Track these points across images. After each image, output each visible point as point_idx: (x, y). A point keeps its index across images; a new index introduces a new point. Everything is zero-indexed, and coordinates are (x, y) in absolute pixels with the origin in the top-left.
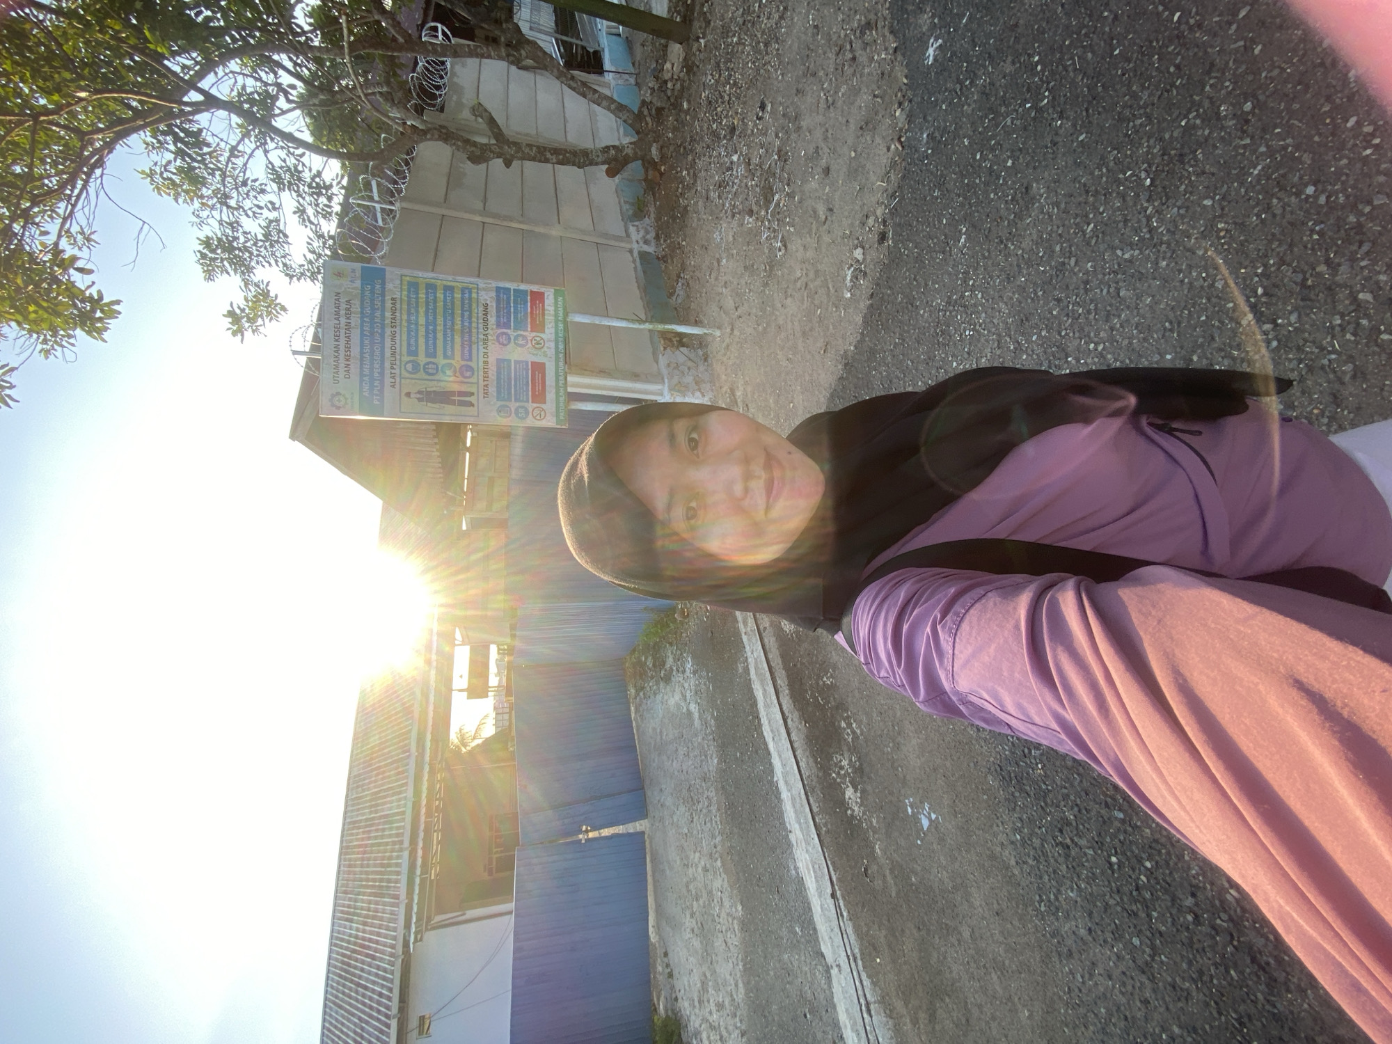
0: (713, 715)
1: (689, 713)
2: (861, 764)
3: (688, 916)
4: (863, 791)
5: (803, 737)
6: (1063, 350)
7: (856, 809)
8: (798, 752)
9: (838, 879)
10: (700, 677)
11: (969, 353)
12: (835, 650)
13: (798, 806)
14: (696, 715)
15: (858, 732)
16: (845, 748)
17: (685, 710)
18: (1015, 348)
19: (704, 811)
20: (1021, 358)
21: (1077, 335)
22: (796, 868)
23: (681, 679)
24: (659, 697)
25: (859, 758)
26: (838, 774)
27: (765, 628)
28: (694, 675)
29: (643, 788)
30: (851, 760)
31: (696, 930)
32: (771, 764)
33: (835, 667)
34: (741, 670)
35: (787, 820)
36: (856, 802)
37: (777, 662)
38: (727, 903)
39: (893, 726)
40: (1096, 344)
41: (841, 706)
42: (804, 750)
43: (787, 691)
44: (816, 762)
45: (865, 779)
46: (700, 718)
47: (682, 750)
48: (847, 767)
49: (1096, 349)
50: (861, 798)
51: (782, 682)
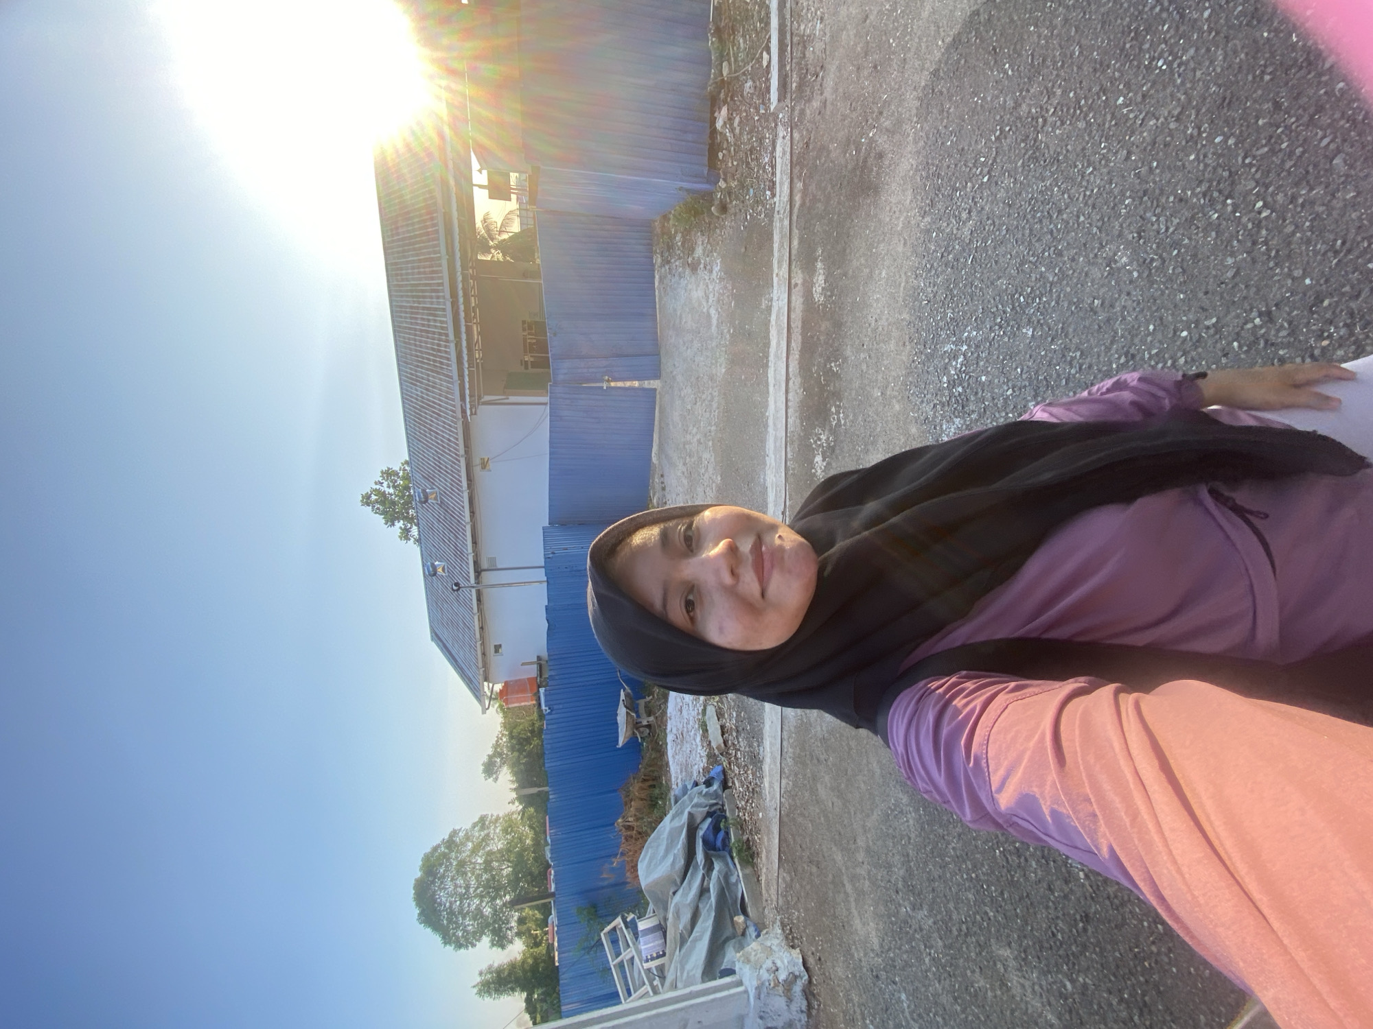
0: (729, 331)
1: (709, 316)
2: (835, 445)
3: (681, 463)
4: (828, 464)
5: (798, 400)
6: (1233, 183)
7: (819, 471)
8: (790, 411)
9: (790, 506)
10: (725, 288)
11: (1144, 96)
12: (852, 346)
13: (778, 444)
14: (714, 322)
15: (843, 422)
16: (827, 427)
17: (705, 310)
18: (1191, 135)
19: (706, 402)
20: (1188, 156)
21: (1258, 176)
22: (764, 479)
23: (707, 278)
24: (683, 282)
25: (835, 441)
26: (815, 442)
27: (796, 285)
28: (720, 282)
29: (658, 354)
30: (828, 438)
31: (686, 474)
32: (767, 401)
33: (845, 359)
34: (763, 306)
35: (767, 446)
36: (821, 468)
37: (797, 324)
38: (711, 470)
39: (870, 436)
40: (1265, 206)
41: (837, 395)
42: (796, 411)
43: (797, 356)
44: (802, 425)
45: (834, 456)
46: (718, 326)
47: (697, 345)
48: (823, 441)
49: (1260, 213)
50: (825, 467)
51: (796, 345)
